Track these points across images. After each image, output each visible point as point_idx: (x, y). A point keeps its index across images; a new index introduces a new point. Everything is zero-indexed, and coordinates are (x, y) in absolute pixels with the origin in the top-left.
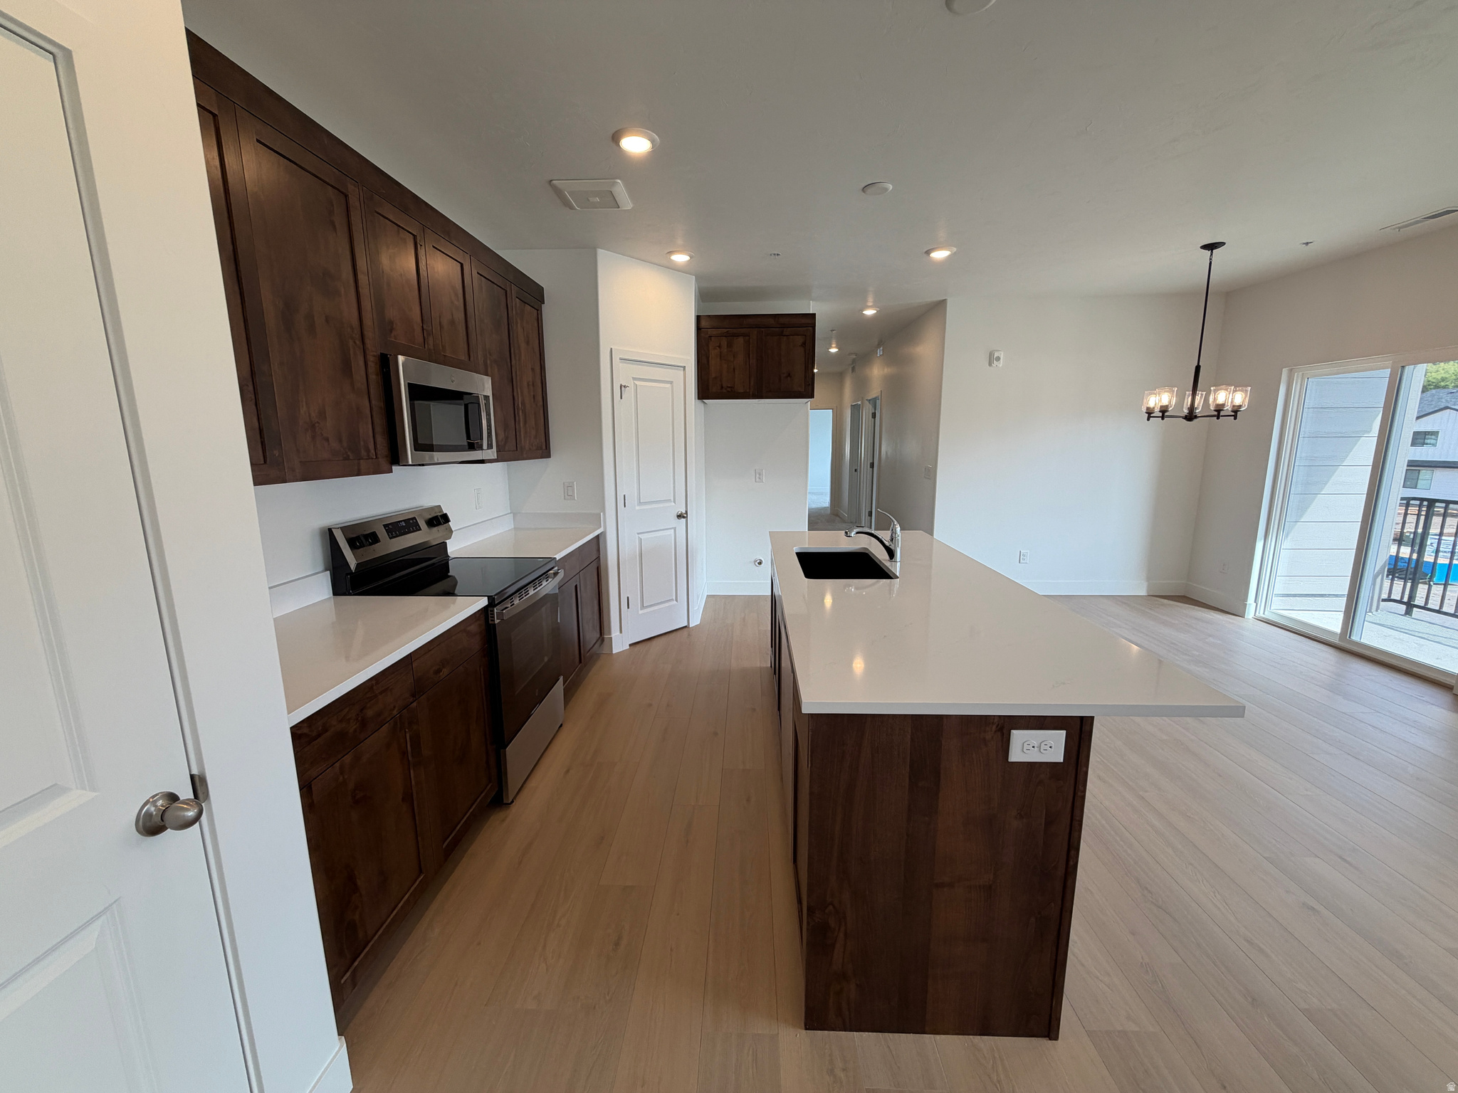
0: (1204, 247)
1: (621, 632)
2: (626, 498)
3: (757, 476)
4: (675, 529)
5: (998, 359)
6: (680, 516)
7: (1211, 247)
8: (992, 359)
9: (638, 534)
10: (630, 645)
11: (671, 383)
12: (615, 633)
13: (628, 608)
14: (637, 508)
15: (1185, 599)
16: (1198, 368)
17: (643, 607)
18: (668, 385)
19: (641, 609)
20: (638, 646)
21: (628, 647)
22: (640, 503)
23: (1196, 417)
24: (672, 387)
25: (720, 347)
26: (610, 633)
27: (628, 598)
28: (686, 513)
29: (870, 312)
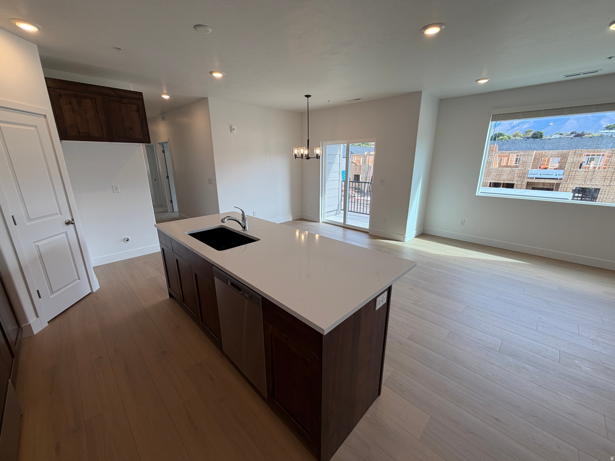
0: (306, 96)
1: (37, 316)
2: (15, 218)
3: (114, 189)
4: (66, 233)
5: (234, 129)
6: (68, 223)
7: (308, 96)
8: (232, 129)
9: (34, 242)
10: (48, 322)
11: (36, 127)
12: (32, 319)
13: (40, 297)
14: (28, 224)
15: (302, 219)
16: (308, 140)
17: (52, 292)
18: (33, 129)
19: (51, 295)
20: (57, 320)
21: (47, 324)
22: (30, 220)
23: (310, 158)
24: (38, 130)
25: (70, 103)
26: (26, 320)
27: (38, 291)
28: (73, 220)
29: (166, 97)
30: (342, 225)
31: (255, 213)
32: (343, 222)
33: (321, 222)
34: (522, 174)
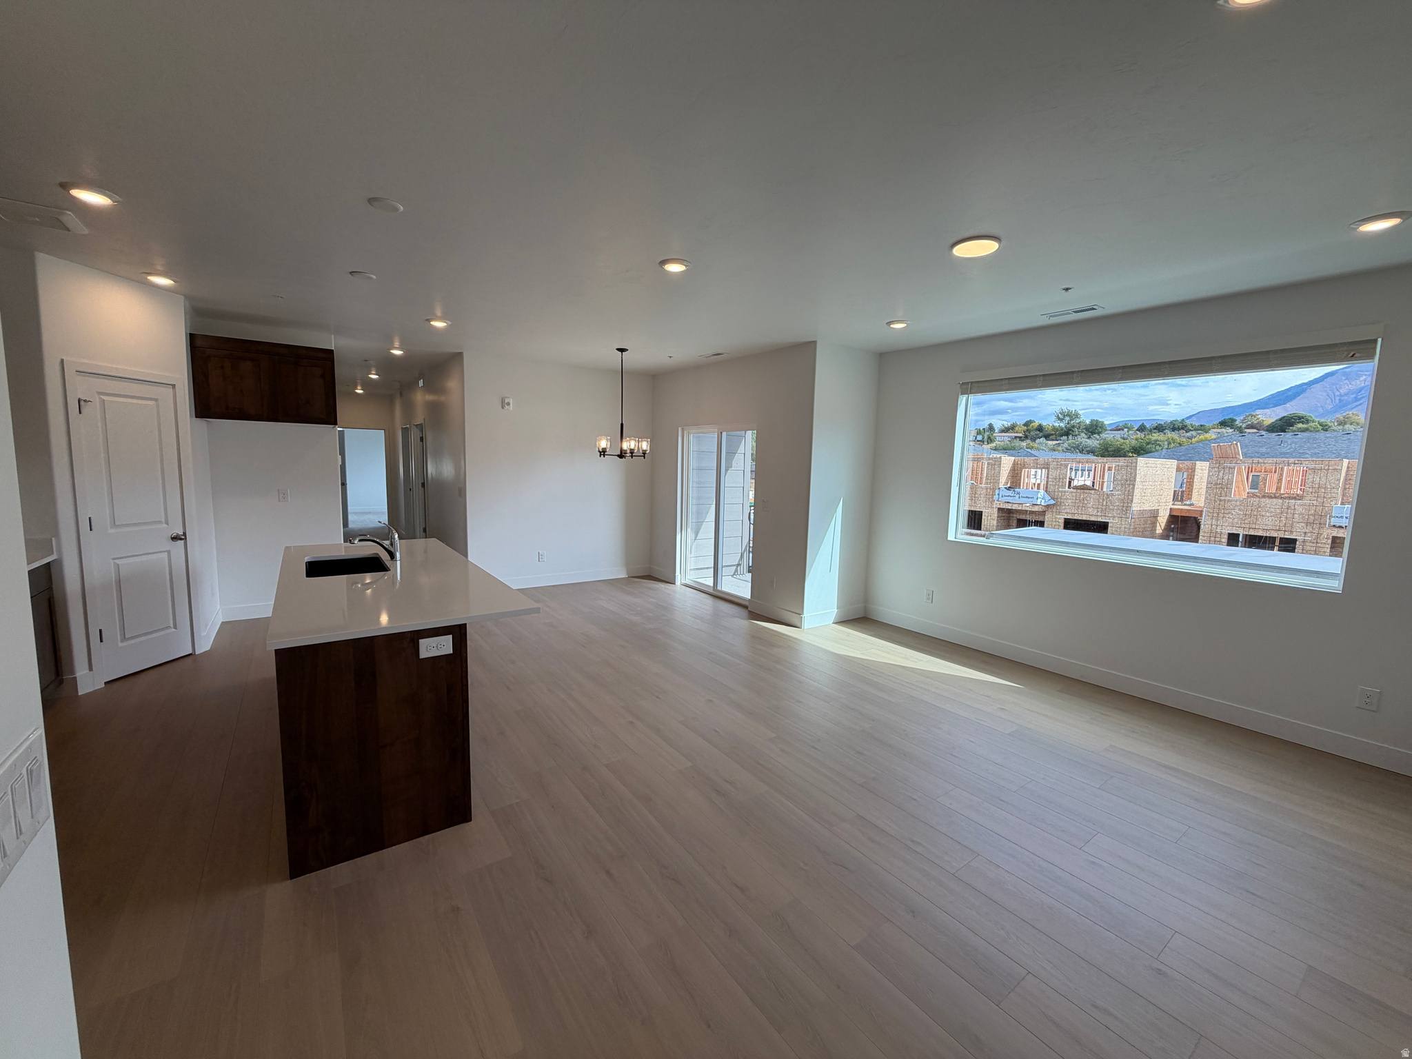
0: (618, 349)
1: (91, 669)
2: (92, 521)
3: (281, 495)
4: (169, 552)
5: (508, 404)
6: (175, 538)
7: (622, 350)
8: (504, 404)
9: (114, 559)
10: (106, 683)
11: (156, 400)
12: (81, 671)
13: (101, 641)
14: (112, 531)
16: (622, 425)
17: (124, 638)
18: (151, 402)
19: (122, 641)
20: (118, 683)
21: (103, 686)
22: (114, 525)
23: (624, 456)
24: (158, 406)
25: (222, 367)
26: (72, 671)
27: (100, 631)
28: (185, 534)
29: (397, 352)
30: (711, 591)
31: (542, 555)
32: (712, 585)
33: (678, 582)
34: (1314, 515)
